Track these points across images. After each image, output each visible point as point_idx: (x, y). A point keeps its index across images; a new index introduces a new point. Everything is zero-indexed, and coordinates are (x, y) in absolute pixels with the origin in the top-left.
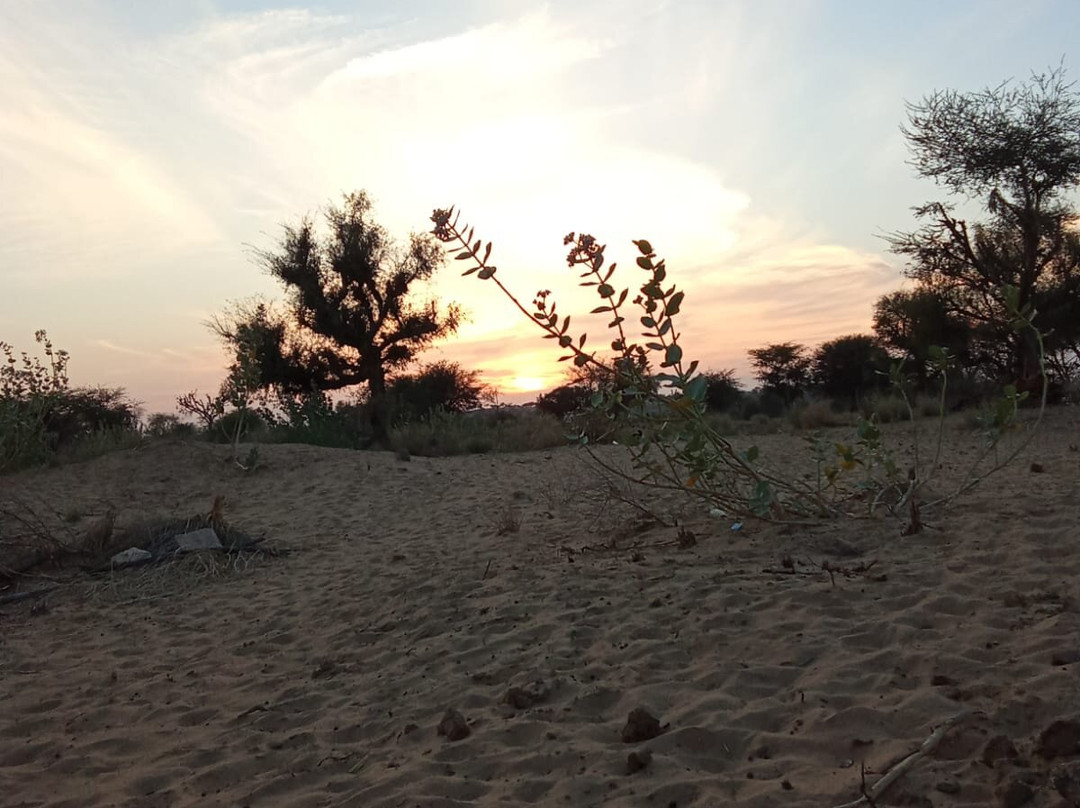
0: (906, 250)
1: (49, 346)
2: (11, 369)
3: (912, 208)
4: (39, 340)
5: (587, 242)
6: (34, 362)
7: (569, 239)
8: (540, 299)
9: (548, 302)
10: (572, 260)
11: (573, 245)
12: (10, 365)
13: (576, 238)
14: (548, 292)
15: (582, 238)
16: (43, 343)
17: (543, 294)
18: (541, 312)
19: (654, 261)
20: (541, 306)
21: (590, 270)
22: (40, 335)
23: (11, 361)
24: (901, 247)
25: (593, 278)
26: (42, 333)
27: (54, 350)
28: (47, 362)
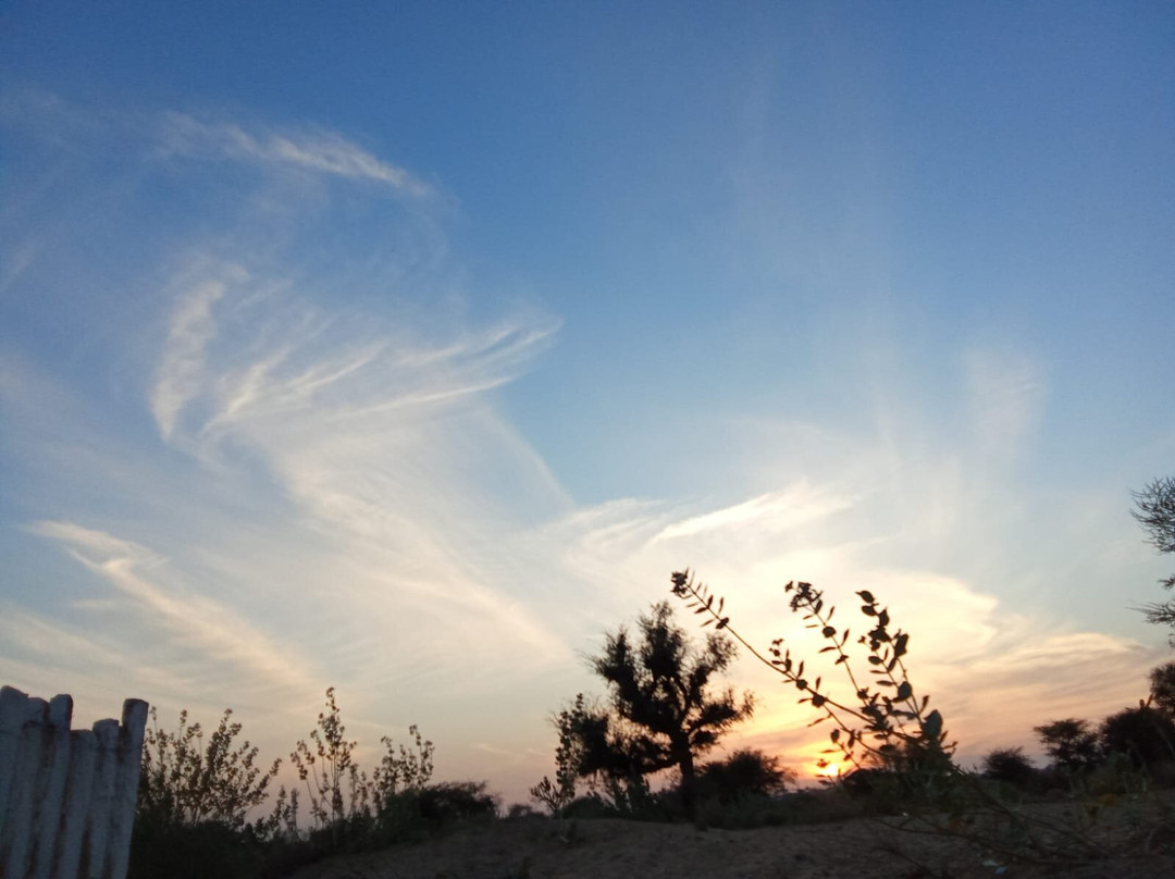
1: (419, 738)
2: (391, 759)
3: (1161, 581)
4: (412, 733)
5: (805, 588)
6: (408, 753)
7: (789, 587)
8: (775, 647)
9: (782, 649)
10: (795, 605)
11: (793, 593)
12: (389, 755)
13: (795, 585)
14: (781, 640)
15: (800, 585)
16: (415, 736)
17: (777, 643)
19: (878, 609)
20: (777, 653)
21: (811, 613)
22: (413, 728)
23: (391, 752)
24: (1157, 617)
25: (814, 620)
26: (415, 727)
27: (423, 741)
28: (417, 752)
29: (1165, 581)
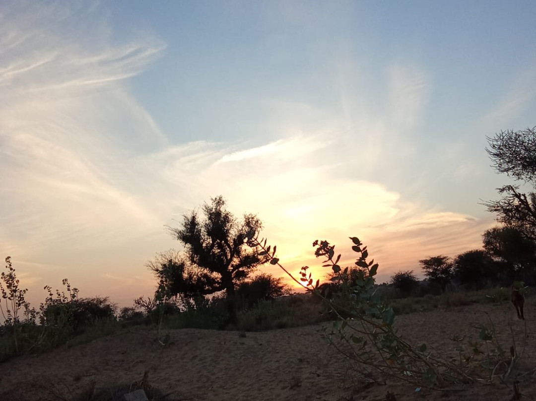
0: (496, 210)
1: (69, 286)
2: (51, 299)
3: (497, 189)
4: (64, 284)
5: (325, 244)
6: (62, 294)
7: (315, 243)
8: (303, 271)
10: (317, 254)
11: (317, 247)
12: (50, 297)
13: (319, 243)
14: (307, 267)
15: (322, 243)
16: (66, 285)
17: (305, 268)
18: (304, 278)
19: (361, 247)
20: (304, 275)
21: (328, 259)
22: (65, 281)
23: (51, 295)
24: (493, 209)
26: (66, 280)
27: (71, 288)
28: (68, 295)
29: (500, 189)
